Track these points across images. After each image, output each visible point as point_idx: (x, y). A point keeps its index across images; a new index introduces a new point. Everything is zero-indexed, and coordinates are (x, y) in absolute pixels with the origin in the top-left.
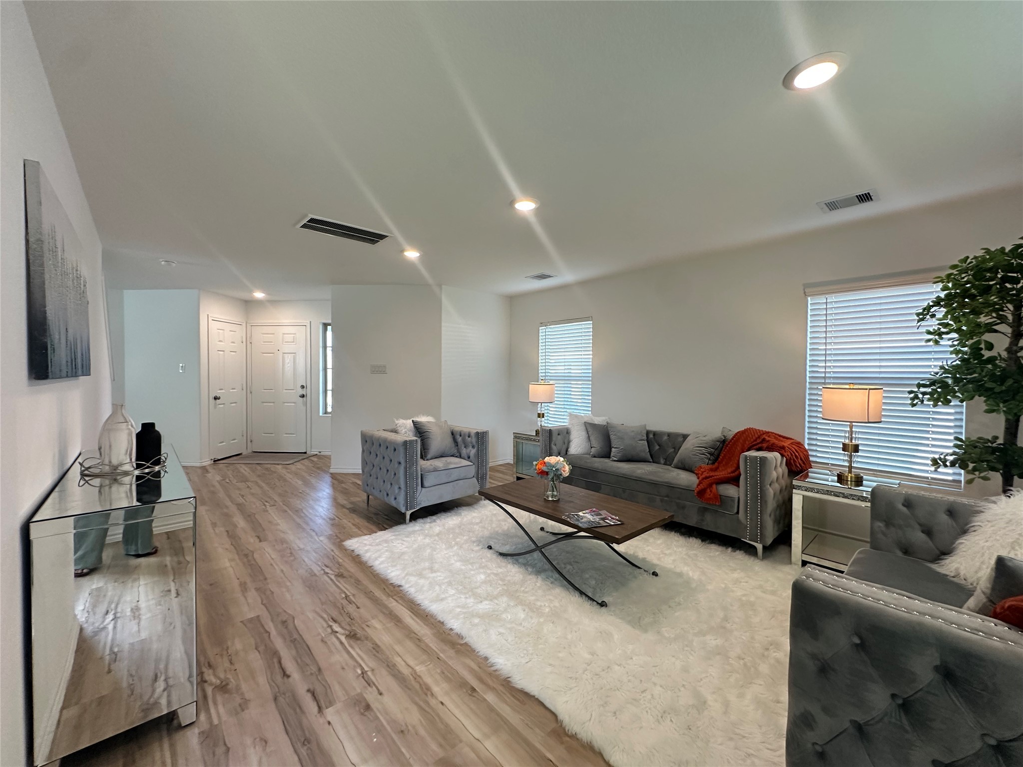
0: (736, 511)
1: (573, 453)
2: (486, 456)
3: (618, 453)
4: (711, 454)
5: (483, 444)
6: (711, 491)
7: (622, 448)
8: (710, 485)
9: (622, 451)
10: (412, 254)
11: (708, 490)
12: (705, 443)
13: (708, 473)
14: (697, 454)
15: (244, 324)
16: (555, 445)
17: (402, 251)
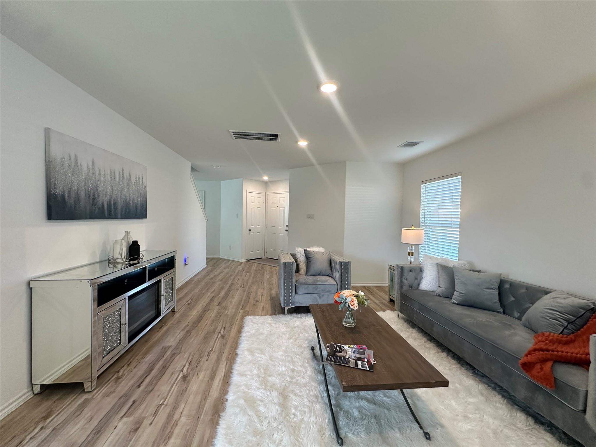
0: (581, 407)
1: (423, 289)
2: (348, 279)
3: (459, 297)
4: (570, 322)
5: (345, 270)
6: (542, 369)
7: (463, 292)
8: (544, 361)
9: (463, 296)
10: (303, 143)
11: (538, 366)
12: (562, 307)
13: (546, 344)
14: (547, 318)
15: (265, 194)
16: (406, 279)
17: (297, 142)
